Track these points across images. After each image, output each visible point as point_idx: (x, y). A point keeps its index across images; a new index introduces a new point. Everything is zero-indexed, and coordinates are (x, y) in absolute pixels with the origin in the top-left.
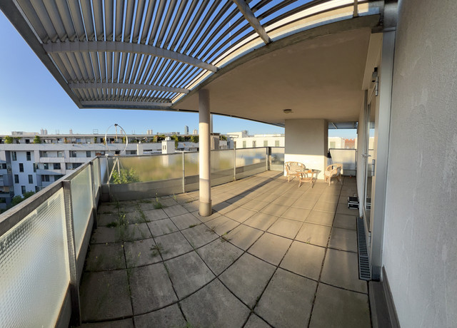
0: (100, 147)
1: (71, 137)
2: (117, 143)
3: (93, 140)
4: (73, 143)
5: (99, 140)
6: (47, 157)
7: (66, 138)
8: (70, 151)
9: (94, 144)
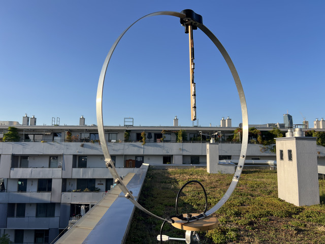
0: (134, 149)
1: (81, 131)
2: (167, 141)
3: (122, 136)
4: (82, 140)
5: (134, 136)
6: (27, 166)
7: (70, 132)
8: (75, 156)
9: (124, 143)
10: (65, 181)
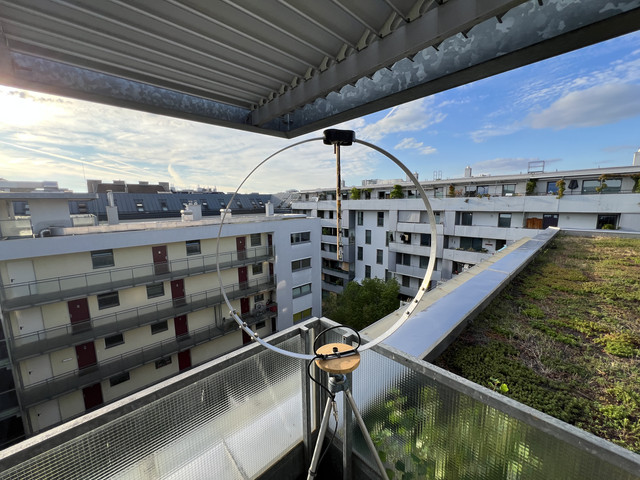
1: (465, 184)
4: (467, 195)
5: (542, 186)
7: (453, 186)
8: (458, 213)
9: (524, 197)
10: (447, 238)
